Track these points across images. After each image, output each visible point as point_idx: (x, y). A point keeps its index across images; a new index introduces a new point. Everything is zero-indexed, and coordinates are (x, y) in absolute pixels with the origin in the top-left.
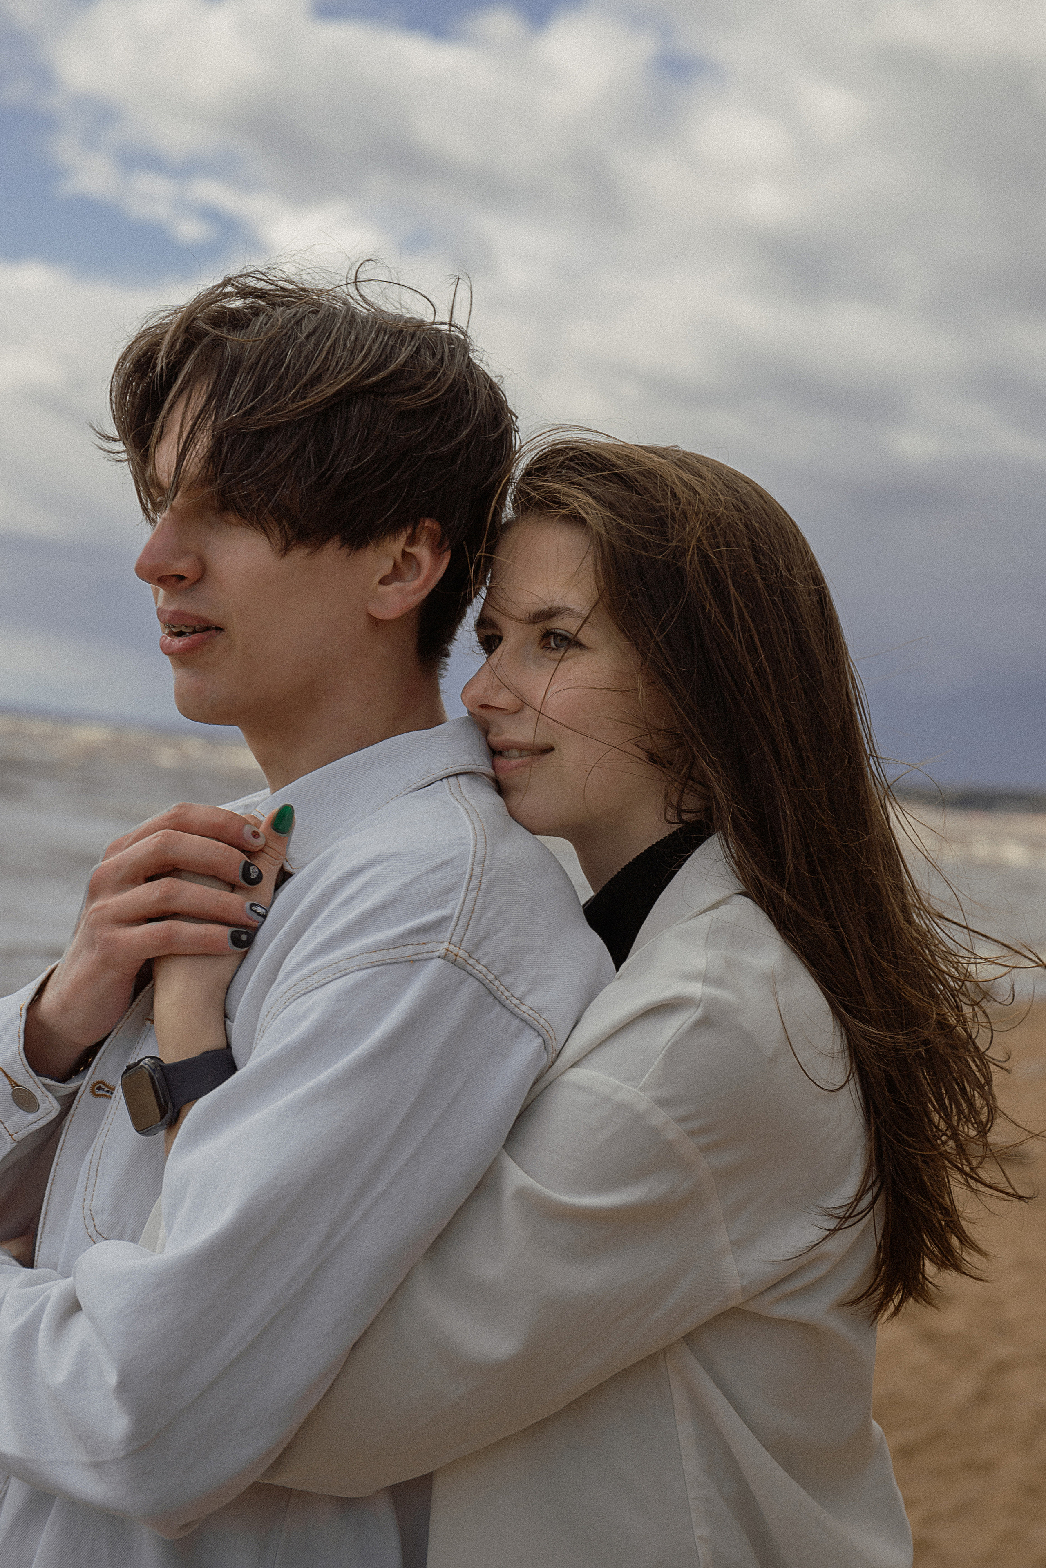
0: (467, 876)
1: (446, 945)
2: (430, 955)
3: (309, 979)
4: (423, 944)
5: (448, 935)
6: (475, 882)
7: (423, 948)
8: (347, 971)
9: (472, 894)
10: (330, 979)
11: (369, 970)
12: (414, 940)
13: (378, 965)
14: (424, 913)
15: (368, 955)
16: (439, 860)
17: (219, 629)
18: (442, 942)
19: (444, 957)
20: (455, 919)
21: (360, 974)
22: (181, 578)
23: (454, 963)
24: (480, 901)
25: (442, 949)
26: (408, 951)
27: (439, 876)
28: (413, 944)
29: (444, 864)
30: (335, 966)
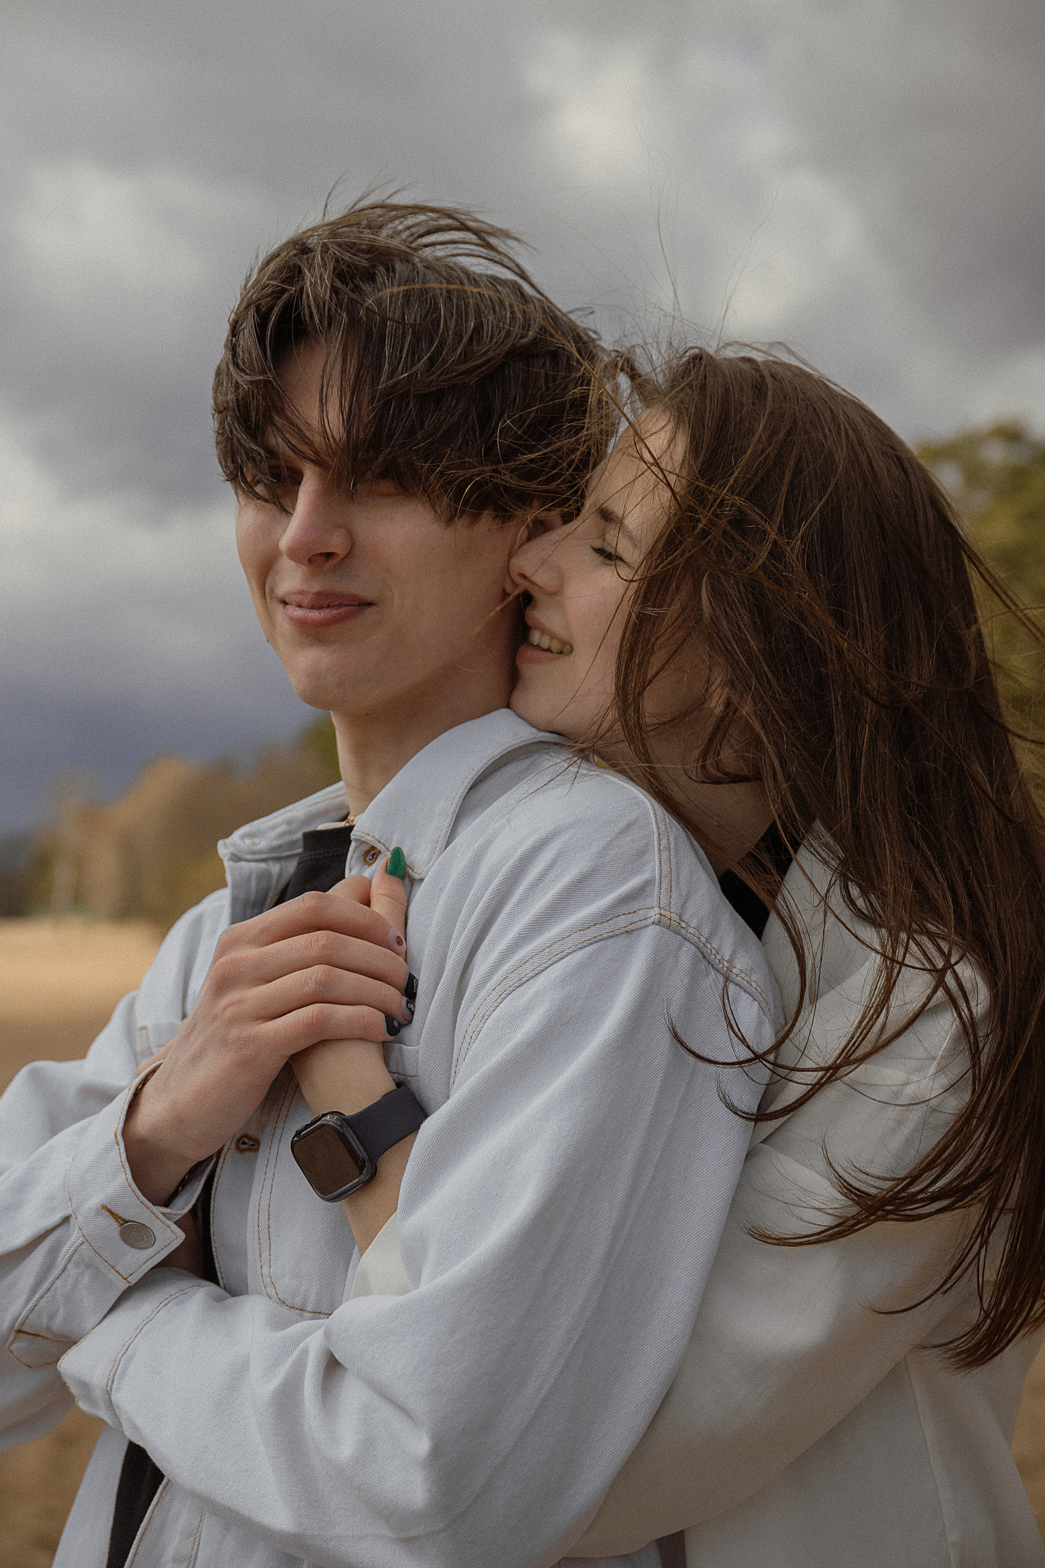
0: (656, 836)
1: (657, 910)
2: (644, 922)
3: (520, 969)
4: (634, 912)
5: (656, 899)
6: (664, 842)
7: (636, 917)
8: (564, 953)
9: (665, 855)
10: (546, 965)
11: (588, 948)
12: (624, 909)
13: (596, 942)
14: (626, 880)
15: (582, 932)
16: (623, 824)
17: (370, 604)
18: (653, 908)
19: (659, 923)
20: (657, 881)
21: (579, 955)
22: (329, 556)
23: (668, 927)
24: (673, 860)
25: (654, 914)
26: (622, 921)
27: (628, 839)
28: (624, 914)
29: (629, 827)
30: (547, 950)
